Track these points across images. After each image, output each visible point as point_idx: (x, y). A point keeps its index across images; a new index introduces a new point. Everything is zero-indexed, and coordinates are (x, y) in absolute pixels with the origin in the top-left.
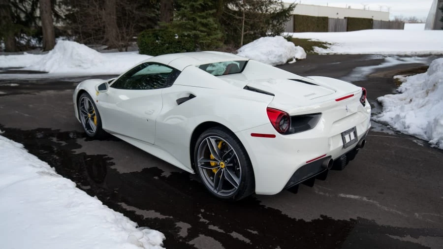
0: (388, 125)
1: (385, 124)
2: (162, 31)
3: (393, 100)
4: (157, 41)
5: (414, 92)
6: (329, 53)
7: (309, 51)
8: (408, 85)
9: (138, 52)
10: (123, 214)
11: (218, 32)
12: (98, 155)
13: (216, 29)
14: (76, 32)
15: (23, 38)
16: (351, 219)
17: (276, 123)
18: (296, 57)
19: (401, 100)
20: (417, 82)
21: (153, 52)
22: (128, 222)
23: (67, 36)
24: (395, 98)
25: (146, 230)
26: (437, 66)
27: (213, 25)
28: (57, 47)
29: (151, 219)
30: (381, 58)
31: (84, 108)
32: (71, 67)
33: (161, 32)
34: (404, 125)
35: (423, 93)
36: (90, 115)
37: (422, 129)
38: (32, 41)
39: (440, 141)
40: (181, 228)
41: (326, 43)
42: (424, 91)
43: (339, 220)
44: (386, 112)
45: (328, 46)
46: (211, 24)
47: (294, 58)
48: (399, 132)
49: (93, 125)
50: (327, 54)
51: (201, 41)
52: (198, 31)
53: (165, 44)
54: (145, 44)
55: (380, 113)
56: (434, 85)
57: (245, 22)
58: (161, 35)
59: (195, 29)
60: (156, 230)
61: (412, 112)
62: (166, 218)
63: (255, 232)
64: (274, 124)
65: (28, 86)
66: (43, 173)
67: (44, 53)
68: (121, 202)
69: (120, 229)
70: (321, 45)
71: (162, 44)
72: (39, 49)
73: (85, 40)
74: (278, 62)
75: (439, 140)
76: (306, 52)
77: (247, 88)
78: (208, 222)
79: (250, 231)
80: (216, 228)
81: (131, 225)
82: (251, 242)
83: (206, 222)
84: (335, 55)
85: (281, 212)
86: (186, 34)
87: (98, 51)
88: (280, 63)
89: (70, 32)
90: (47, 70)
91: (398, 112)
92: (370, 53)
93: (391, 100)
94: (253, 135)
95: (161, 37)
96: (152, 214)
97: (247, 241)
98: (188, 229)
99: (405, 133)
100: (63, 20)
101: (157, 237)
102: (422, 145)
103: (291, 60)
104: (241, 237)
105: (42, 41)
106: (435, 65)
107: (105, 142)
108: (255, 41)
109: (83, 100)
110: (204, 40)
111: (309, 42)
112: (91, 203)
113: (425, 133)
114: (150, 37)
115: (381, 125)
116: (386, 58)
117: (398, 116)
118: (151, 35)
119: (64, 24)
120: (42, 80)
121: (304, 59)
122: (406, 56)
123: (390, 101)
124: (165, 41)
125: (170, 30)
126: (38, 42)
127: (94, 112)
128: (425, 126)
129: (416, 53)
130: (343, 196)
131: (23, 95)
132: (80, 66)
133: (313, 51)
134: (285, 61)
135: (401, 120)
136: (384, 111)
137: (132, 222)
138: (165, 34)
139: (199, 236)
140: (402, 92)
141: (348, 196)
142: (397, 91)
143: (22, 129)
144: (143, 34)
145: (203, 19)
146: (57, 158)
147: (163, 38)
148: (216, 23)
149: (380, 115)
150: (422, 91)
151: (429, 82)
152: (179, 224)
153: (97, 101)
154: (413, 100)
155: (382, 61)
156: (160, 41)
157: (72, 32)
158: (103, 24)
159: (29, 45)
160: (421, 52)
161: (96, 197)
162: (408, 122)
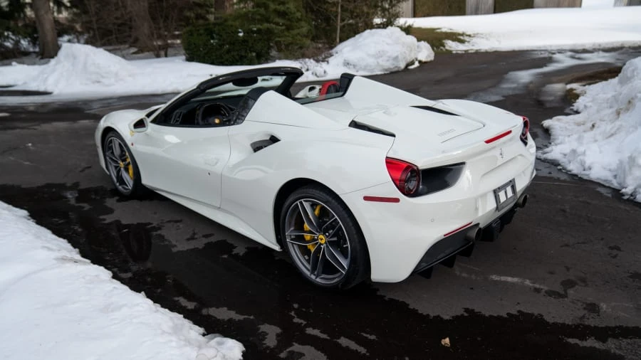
0: (559, 165)
1: (554, 163)
2: (219, 25)
3: (567, 125)
4: (212, 41)
5: (598, 111)
6: (468, 51)
7: (438, 47)
8: (588, 100)
9: (184, 57)
10: (182, 316)
11: (303, 23)
12: (138, 224)
13: (299, 20)
14: (87, 28)
15: (8, 37)
16: (508, 314)
17: (400, 181)
18: (420, 58)
19: (579, 124)
20: (602, 96)
21: (206, 58)
22: (191, 329)
23: (74, 34)
24: (567, 122)
25: (219, 339)
26: (633, 71)
27: (294, 13)
28: (61, 53)
29: (223, 320)
30: (546, 55)
31: (113, 153)
32: (86, 84)
33: (217, 27)
34: (583, 166)
35: (612, 113)
36: (122, 164)
37: (610, 170)
38: (22, 42)
39: (637, 190)
40: (267, 334)
41: (463, 35)
42: (614, 109)
43: (491, 316)
44: (556, 145)
45: (467, 39)
46: (291, 13)
47: (417, 59)
48: (576, 175)
49: (128, 178)
50: (465, 51)
51: (277, 39)
52: (272, 25)
53: (223, 45)
54: (193, 46)
55: (547, 146)
56: (629, 102)
57: (342, 6)
58: (217, 32)
59: (268, 21)
60: (232, 338)
61: (595, 147)
62: (244, 319)
63: (373, 337)
64: (398, 183)
65: (23, 116)
66: (64, 259)
67: (42, 61)
68: (178, 297)
69: (183, 343)
70: (455, 37)
71: (220, 46)
72: (34, 55)
73: (103, 41)
74: (392, 67)
75: (635, 189)
76: (433, 49)
77: (354, 124)
78: (304, 323)
79: (365, 335)
80: (316, 332)
81: (195, 331)
82: (367, 352)
83: (302, 323)
84: (477, 53)
85: (408, 305)
86: (255, 29)
87: (123, 57)
88: (396, 69)
89: (78, 27)
90: (49, 90)
91: (574, 145)
92: (529, 49)
93: (562, 125)
94: (366, 198)
95: (218, 34)
96: (223, 313)
97: (362, 350)
98: (278, 335)
99: (585, 178)
100: (67, 8)
101: (234, 348)
102: (610, 195)
103: (412, 63)
104: (353, 346)
105: (38, 42)
106: (630, 69)
107: (146, 203)
108: (357, 36)
109: (111, 142)
110: (282, 37)
111: (438, 33)
112: (138, 305)
113: (615, 177)
114: (201, 35)
115: (548, 165)
116: (554, 56)
117: (574, 151)
118: (202, 32)
119: (69, 14)
120: (44, 105)
121: (431, 62)
122: (585, 51)
123: (561, 128)
124: (224, 41)
125: (230, 23)
126: (31, 45)
127: (129, 160)
128: (614, 166)
129: (600, 45)
130: (496, 279)
131: (18, 131)
132: (99, 82)
133: (444, 47)
134: (402, 66)
135: (579, 158)
136: (552, 144)
137: (197, 328)
138: (224, 30)
139: (293, 345)
140: (579, 110)
141: (503, 278)
142: (572, 110)
143: (23, 186)
144: (190, 31)
145: (279, 4)
146: (80, 230)
147: (221, 36)
148: (298, 11)
149: (547, 150)
150: (611, 110)
151: (621, 97)
152: (265, 328)
153: (132, 145)
154: (596, 125)
155: (549, 60)
156: (216, 41)
157: (81, 27)
158: (128, 16)
159: (18, 49)
160: (607, 44)
161: (143, 293)
162: (588, 161)
